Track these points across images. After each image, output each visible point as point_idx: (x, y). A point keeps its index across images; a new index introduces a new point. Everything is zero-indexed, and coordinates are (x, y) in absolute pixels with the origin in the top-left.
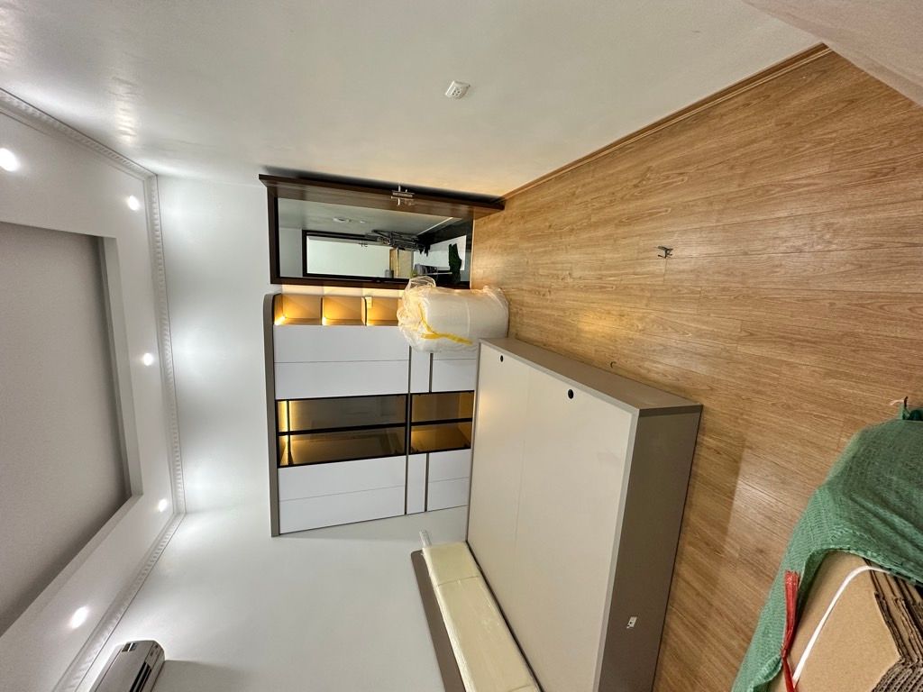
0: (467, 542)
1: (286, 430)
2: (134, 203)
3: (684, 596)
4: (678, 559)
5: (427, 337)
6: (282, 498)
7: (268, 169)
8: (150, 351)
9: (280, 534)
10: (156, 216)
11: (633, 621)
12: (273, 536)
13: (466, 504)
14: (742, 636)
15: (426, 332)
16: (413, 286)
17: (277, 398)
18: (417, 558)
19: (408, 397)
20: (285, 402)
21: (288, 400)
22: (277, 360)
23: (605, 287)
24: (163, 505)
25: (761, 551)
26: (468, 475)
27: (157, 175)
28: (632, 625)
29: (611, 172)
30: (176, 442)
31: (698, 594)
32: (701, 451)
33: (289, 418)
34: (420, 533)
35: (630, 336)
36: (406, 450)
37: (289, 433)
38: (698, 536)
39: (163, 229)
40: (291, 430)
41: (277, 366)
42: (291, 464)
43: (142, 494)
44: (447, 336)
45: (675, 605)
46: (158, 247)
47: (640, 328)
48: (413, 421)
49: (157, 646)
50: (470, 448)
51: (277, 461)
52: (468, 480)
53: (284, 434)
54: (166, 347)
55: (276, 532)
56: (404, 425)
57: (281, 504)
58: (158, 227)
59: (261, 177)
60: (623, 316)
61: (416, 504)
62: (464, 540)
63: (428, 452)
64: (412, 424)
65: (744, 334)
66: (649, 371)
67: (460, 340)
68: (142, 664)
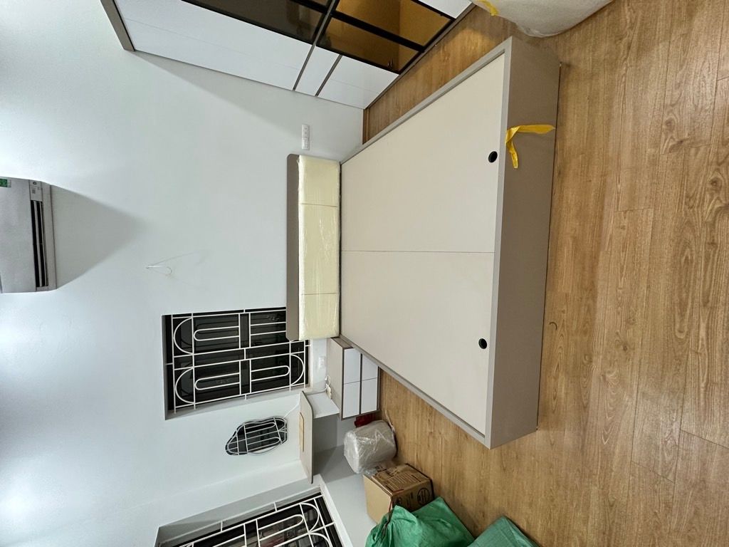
18: (292, 161)
23: (682, 315)
35: (594, 358)
47: (607, 375)
60: (625, 349)
63: (342, 54)
66: (556, 378)
68: (30, 202)
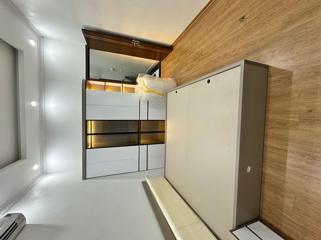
0: (165, 177)
1: (90, 133)
2: (33, 43)
3: (270, 155)
4: (265, 139)
5: (146, 91)
6: (87, 162)
7: (85, 27)
8: (34, 100)
9: (86, 179)
10: (42, 52)
11: (249, 168)
12: (83, 179)
13: (164, 167)
14: (307, 157)
15: (146, 89)
16: (140, 77)
17: (87, 119)
18: (145, 183)
19: (139, 121)
20: (90, 121)
21: (91, 120)
22: (87, 103)
24: (36, 167)
25: (311, 111)
26: (164, 155)
27: (43, 37)
28: (249, 171)
29: (215, 8)
30: (44, 142)
31: (279, 149)
32: (270, 85)
33: (92, 128)
34: (145, 176)
36: (139, 144)
37: (91, 134)
38: (275, 123)
39: (44, 56)
40: (92, 133)
41: (87, 106)
42: (91, 148)
43: (26, 158)
44: (154, 92)
45: (267, 161)
46: (42, 63)
48: (141, 131)
49: (23, 216)
50: (164, 143)
51: (86, 146)
52: (164, 156)
53: (89, 134)
54: (42, 102)
55: (84, 177)
56: (138, 133)
57: (87, 165)
58: (42, 56)
59: (82, 30)
61: (143, 167)
62: (164, 176)
63: (147, 145)
64: (141, 133)
65: (285, 25)
67: (159, 94)
68: (13, 222)
